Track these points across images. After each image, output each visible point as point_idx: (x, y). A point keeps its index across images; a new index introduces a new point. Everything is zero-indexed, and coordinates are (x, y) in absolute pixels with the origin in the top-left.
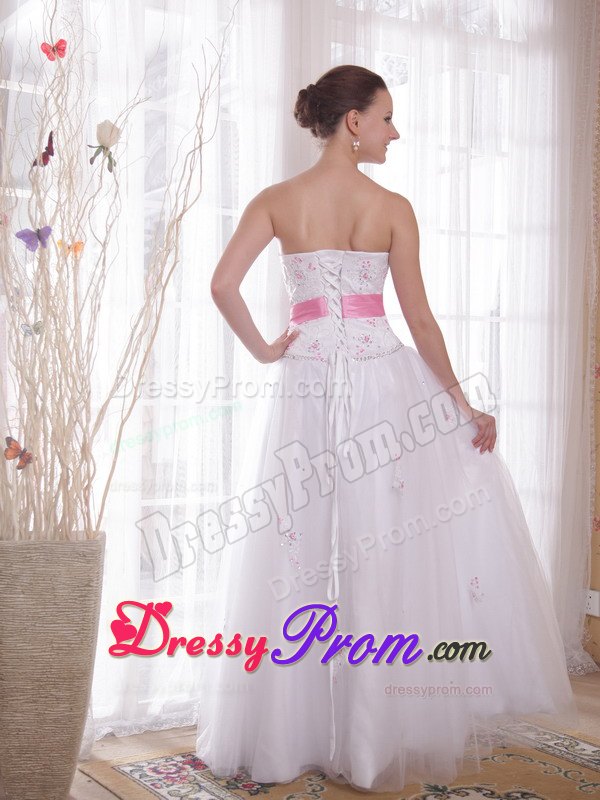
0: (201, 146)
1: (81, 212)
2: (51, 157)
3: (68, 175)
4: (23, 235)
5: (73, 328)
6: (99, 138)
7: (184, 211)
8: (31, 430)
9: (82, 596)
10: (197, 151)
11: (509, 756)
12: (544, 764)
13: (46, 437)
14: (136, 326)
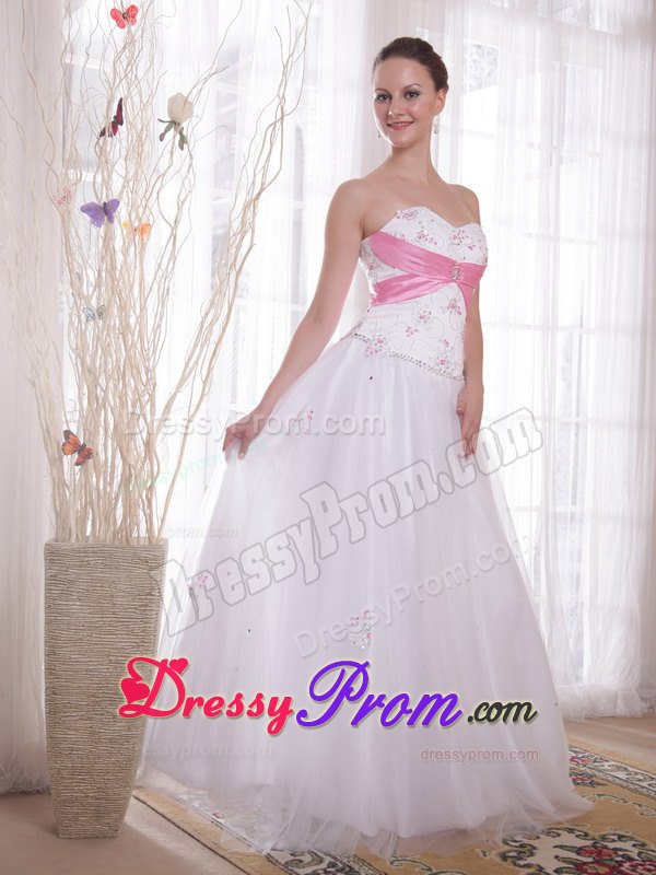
0: (282, 118)
1: (149, 192)
2: (119, 127)
3: (137, 152)
4: (87, 209)
5: (138, 314)
6: (170, 112)
7: (262, 190)
8: (90, 420)
9: (143, 606)
10: (278, 124)
11: (600, 796)
12: (640, 805)
13: (106, 431)
14: (207, 314)
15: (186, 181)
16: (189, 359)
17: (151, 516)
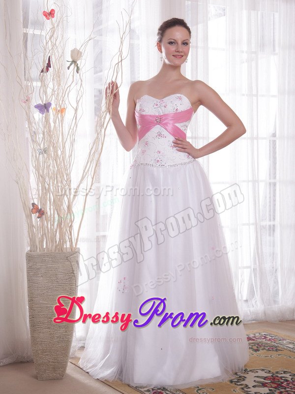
0: (121, 61)
1: (64, 94)
3: (58, 76)
4: (38, 107)
5: (62, 150)
6: (72, 57)
8: (43, 198)
9: (69, 278)
10: (120, 63)
11: (279, 355)
13: (50, 202)
14: (92, 148)
15: (80, 92)
16: (85, 169)
17: (71, 239)
